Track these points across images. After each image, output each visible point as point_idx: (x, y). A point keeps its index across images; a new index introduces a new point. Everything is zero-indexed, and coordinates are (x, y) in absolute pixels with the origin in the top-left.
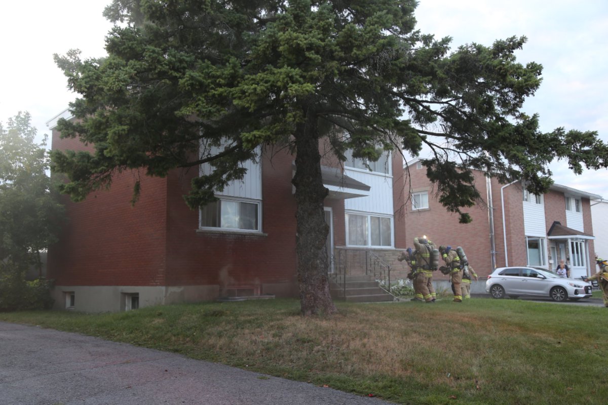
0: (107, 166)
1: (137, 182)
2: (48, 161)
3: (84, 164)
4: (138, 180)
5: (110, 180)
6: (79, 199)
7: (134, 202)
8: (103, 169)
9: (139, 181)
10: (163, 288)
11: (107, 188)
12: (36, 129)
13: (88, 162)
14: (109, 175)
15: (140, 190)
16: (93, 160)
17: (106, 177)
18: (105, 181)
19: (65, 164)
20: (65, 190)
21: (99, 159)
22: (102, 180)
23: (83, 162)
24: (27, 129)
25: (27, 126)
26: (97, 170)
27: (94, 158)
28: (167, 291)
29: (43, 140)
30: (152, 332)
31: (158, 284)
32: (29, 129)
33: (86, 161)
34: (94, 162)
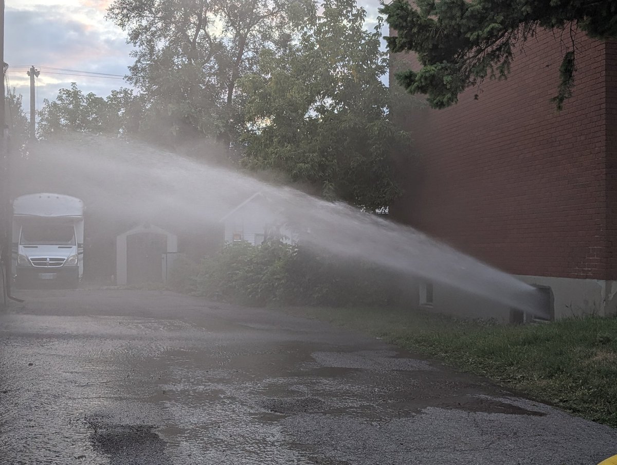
0: (502, 23)
1: (568, 54)
2: (384, 60)
3: (453, 23)
4: (571, 50)
5: (510, 54)
6: (445, 100)
7: (561, 100)
8: (492, 29)
9: (573, 52)
10: (602, 283)
11: (502, 71)
12: (364, 11)
13: (462, 18)
14: (506, 44)
15: (574, 73)
16: (472, 12)
17: (499, 49)
18: (498, 57)
19: (415, 30)
20: (416, 84)
21: (484, 8)
22: (493, 55)
23: (452, 18)
24: (351, 11)
25: (351, 6)
26: (480, 32)
27: (472, 6)
28: (608, 291)
29: (376, 28)
30: (596, 381)
31: (590, 274)
32: (355, 12)
33: (459, 14)
34: (473, 16)
